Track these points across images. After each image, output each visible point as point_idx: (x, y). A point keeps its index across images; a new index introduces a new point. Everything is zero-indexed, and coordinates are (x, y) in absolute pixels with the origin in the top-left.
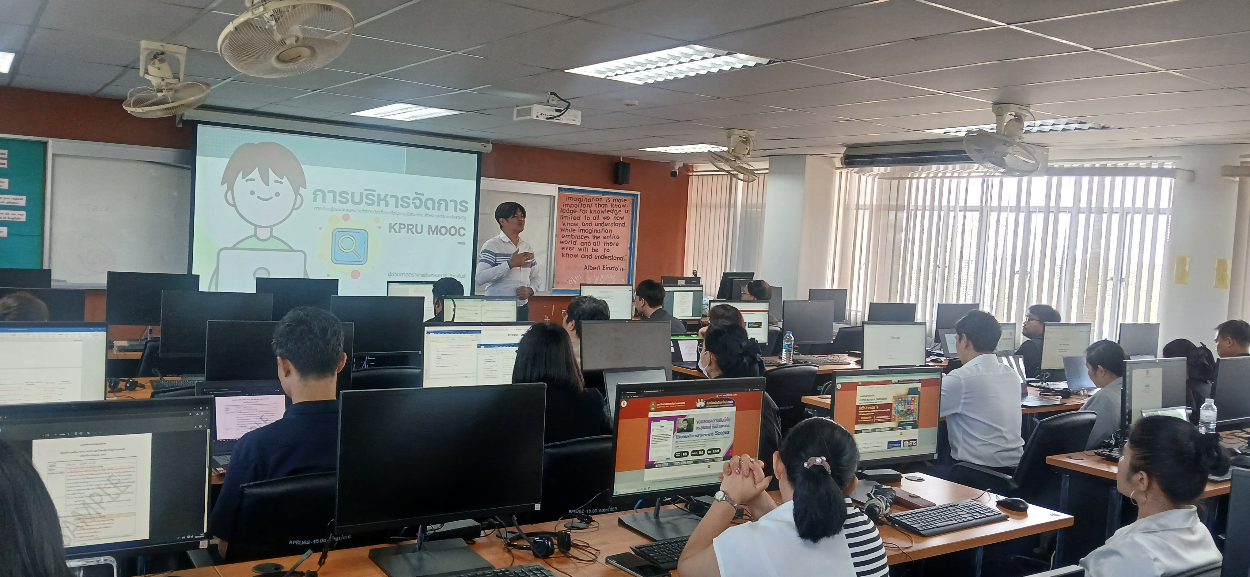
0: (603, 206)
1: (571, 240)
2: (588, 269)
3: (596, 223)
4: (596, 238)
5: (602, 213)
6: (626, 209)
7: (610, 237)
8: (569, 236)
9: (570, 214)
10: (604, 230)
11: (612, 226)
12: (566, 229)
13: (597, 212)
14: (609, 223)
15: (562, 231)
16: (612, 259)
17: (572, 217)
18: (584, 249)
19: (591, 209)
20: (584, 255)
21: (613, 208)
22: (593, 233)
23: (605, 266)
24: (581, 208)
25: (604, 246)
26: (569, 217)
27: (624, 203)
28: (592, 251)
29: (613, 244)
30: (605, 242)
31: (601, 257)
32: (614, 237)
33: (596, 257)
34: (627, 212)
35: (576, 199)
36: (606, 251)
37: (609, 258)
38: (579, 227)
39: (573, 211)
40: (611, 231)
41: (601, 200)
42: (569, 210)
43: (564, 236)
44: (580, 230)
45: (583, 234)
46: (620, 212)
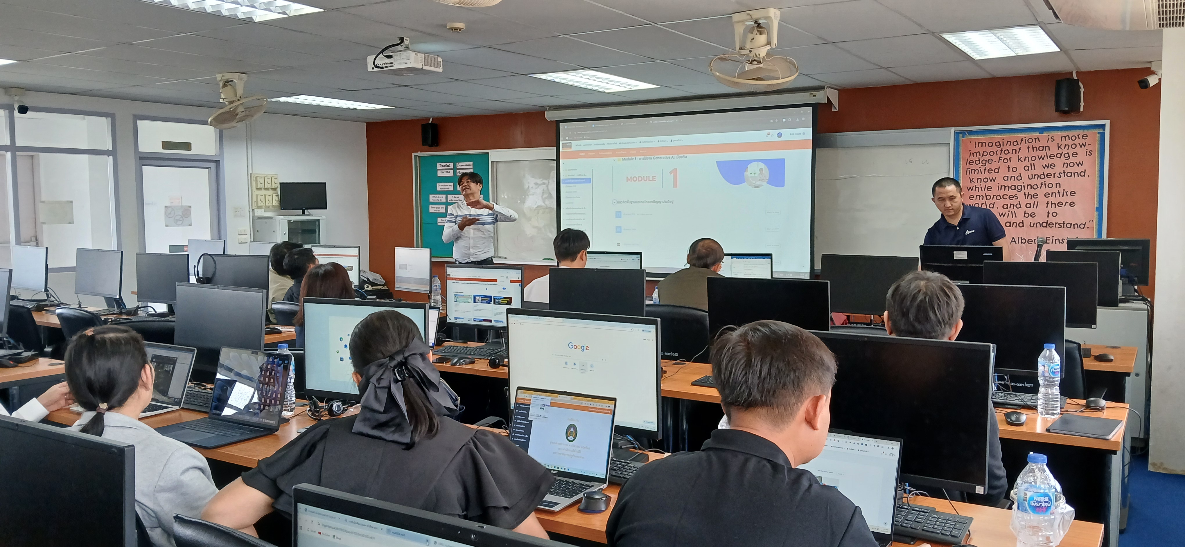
0: (1041, 149)
1: (985, 202)
2: (1018, 243)
3: (1029, 175)
4: (1030, 196)
5: (1040, 159)
6: (1087, 149)
7: (1057, 195)
8: (981, 197)
9: (981, 166)
10: (1045, 184)
11: (1059, 176)
12: (976, 188)
13: (1030, 159)
14: (1054, 174)
15: (969, 190)
16: (1064, 227)
17: (985, 169)
18: (1009, 214)
19: (1018, 156)
20: (1010, 223)
21: (1060, 151)
22: (1024, 189)
23: (1049, 237)
24: (1001, 156)
25: (1047, 208)
26: (980, 171)
27: (1082, 141)
28: (1024, 216)
29: (1064, 204)
30: (1048, 202)
31: (1041, 225)
32: (1065, 193)
33: (1032, 225)
34: (1088, 153)
35: (993, 143)
36: (1050, 215)
37: (1057, 225)
38: (998, 184)
39: (986, 160)
40: (1058, 185)
41: (1037, 140)
42: (979, 160)
43: (974, 197)
44: (1000, 188)
45: (1006, 192)
46: (1075, 154)
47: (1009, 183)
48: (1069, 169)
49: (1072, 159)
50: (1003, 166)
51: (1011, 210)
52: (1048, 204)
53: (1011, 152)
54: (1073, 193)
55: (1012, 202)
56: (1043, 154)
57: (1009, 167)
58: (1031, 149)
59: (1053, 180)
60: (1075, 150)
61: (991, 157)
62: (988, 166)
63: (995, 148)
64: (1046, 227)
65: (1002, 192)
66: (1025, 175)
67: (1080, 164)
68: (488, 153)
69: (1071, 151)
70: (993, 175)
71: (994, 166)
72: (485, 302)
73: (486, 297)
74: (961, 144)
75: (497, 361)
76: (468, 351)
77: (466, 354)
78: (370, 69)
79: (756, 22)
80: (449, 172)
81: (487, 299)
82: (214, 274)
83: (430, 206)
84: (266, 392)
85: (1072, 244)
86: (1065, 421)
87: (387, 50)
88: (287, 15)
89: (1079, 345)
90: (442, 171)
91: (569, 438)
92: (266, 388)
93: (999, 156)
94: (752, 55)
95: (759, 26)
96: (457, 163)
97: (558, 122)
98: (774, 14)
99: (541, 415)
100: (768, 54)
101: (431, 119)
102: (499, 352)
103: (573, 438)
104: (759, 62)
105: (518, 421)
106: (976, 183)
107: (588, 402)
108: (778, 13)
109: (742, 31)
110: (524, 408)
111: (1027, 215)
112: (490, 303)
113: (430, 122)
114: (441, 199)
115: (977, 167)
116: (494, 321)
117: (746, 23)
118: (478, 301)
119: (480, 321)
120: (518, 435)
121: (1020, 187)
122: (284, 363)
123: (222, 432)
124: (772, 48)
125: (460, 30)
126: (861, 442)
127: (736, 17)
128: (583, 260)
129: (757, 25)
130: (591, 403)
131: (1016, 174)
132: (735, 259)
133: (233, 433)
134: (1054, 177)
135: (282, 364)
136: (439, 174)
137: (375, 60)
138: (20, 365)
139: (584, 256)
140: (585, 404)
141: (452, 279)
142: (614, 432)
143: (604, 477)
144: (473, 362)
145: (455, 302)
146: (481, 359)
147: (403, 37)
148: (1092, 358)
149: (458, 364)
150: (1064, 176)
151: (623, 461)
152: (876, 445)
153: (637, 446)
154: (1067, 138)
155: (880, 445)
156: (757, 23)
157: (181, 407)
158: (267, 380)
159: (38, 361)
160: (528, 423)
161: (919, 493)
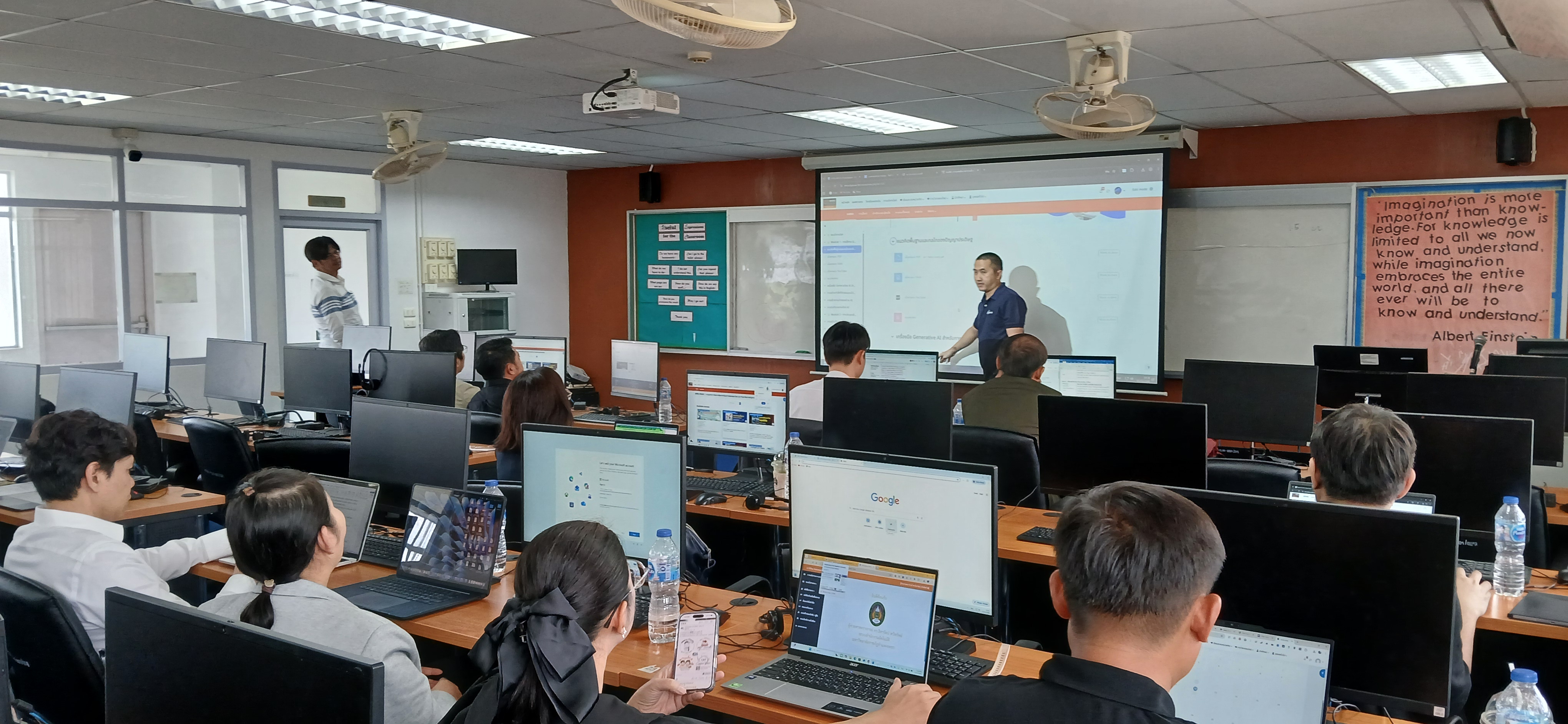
0: (1477, 212)
1: (1399, 284)
2: (1444, 339)
3: (1459, 248)
4: (1460, 276)
5: (1474, 226)
6: (1540, 214)
7: (1499, 274)
8: (1393, 277)
9: (1393, 235)
10: (1482, 260)
11: (1502, 250)
12: (1386, 264)
13: (1461, 225)
14: (1495, 246)
15: (1376, 267)
16: (1507, 319)
17: (1399, 239)
18: (1431, 300)
19: (1445, 222)
20: (1432, 312)
21: (1503, 216)
22: (1453, 267)
23: (1487, 333)
24: (1420, 222)
25: (1484, 292)
26: (1391, 241)
27: (1533, 203)
28: (1453, 304)
29: (1508, 288)
30: (1486, 284)
31: (1476, 316)
32: (1509, 273)
33: (1463, 316)
34: (1542, 219)
35: (1409, 204)
36: (1489, 302)
37: (1498, 317)
38: (1417, 259)
39: (1400, 228)
40: (1500, 262)
41: (1471, 200)
42: (1390, 227)
43: (1382, 277)
44: (1419, 264)
45: (1428, 270)
46: (1523, 221)
47: (1433, 258)
48: (1515, 241)
49: (1520, 227)
50: (1424, 235)
51: (1434, 294)
52: (1485, 287)
53: (1434, 216)
54: (1520, 273)
55: (1435, 284)
56: (1479, 219)
57: (1432, 237)
58: (1462, 213)
59: (1493, 255)
60: (1523, 215)
61: (1406, 223)
62: (1403, 235)
63: (1412, 212)
64: (1483, 318)
65: (1421, 271)
66: (1454, 247)
67: (1530, 233)
68: (725, 212)
69: (1518, 216)
70: (1410, 247)
71: (1410, 235)
72: (738, 420)
73: (739, 413)
74: (1366, 205)
75: (757, 500)
76: (715, 485)
77: (713, 488)
78: (586, 111)
79: (1098, 49)
80: (674, 236)
81: (741, 416)
82: (384, 376)
83: (649, 280)
84: (473, 544)
85: (1523, 346)
86: (1531, 602)
87: (609, 86)
88: (483, 42)
89: (1542, 491)
90: (666, 235)
91: (873, 620)
92: (472, 539)
93: (1418, 221)
94: (1092, 92)
95: (1103, 54)
96: (685, 225)
97: (818, 172)
98: (1124, 38)
99: (835, 589)
100: (1116, 91)
101: (652, 166)
102: (756, 487)
103: (879, 622)
104: (1103, 102)
105: (806, 595)
106: (1386, 258)
107: (900, 575)
108: (1129, 36)
109: (1079, 61)
110: (813, 579)
111: (1456, 302)
112: (744, 422)
113: (650, 170)
114: (664, 271)
115: (1388, 236)
116: (750, 445)
117: (1084, 50)
118: (730, 420)
119: (731, 445)
120: (805, 613)
121: (1446, 264)
122: (497, 508)
123: (417, 597)
124: (1120, 85)
125: (705, 61)
126: (1276, 642)
127: (1071, 43)
128: (860, 364)
129: (1100, 53)
130: (903, 575)
131: (1441, 247)
132: (1064, 362)
133: (431, 598)
134: (1494, 251)
135: (493, 509)
136: (661, 238)
137: (593, 99)
138: (146, 496)
139: (862, 358)
140: (895, 576)
141: (694, 389)
142: (936, 615)
143: (922, 675)
144: (724, 501)
145: (698, 419)
146: (734, 496)
147: (629, 69)
148: (1558, 507)
149: (705, 503)
150: (1509, 250)
151: (944, 652)
152: (1298, 647)
153: (957, 629)
154: (1513, 198)
155: (1303, 648)
156: (1100, 51)
157: (360, 559)
158: (474, 529)
159: (167, 490)
160: (819, 598)
161: (1346, 706)
